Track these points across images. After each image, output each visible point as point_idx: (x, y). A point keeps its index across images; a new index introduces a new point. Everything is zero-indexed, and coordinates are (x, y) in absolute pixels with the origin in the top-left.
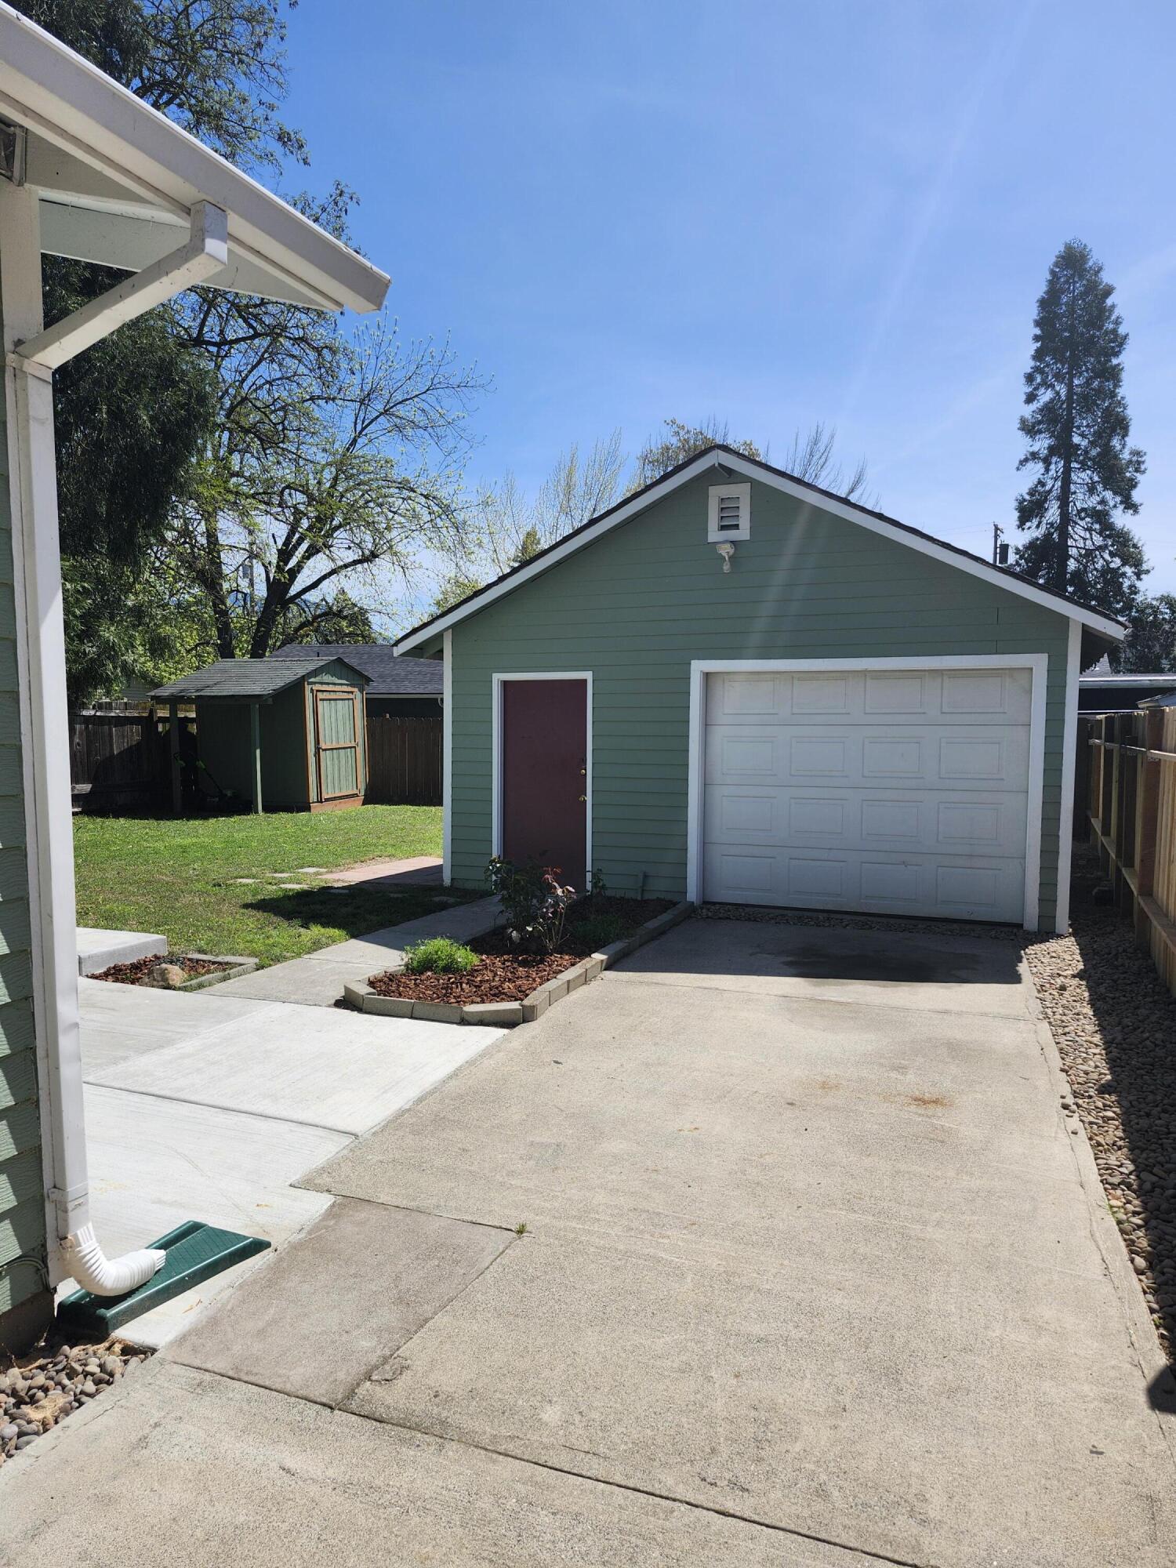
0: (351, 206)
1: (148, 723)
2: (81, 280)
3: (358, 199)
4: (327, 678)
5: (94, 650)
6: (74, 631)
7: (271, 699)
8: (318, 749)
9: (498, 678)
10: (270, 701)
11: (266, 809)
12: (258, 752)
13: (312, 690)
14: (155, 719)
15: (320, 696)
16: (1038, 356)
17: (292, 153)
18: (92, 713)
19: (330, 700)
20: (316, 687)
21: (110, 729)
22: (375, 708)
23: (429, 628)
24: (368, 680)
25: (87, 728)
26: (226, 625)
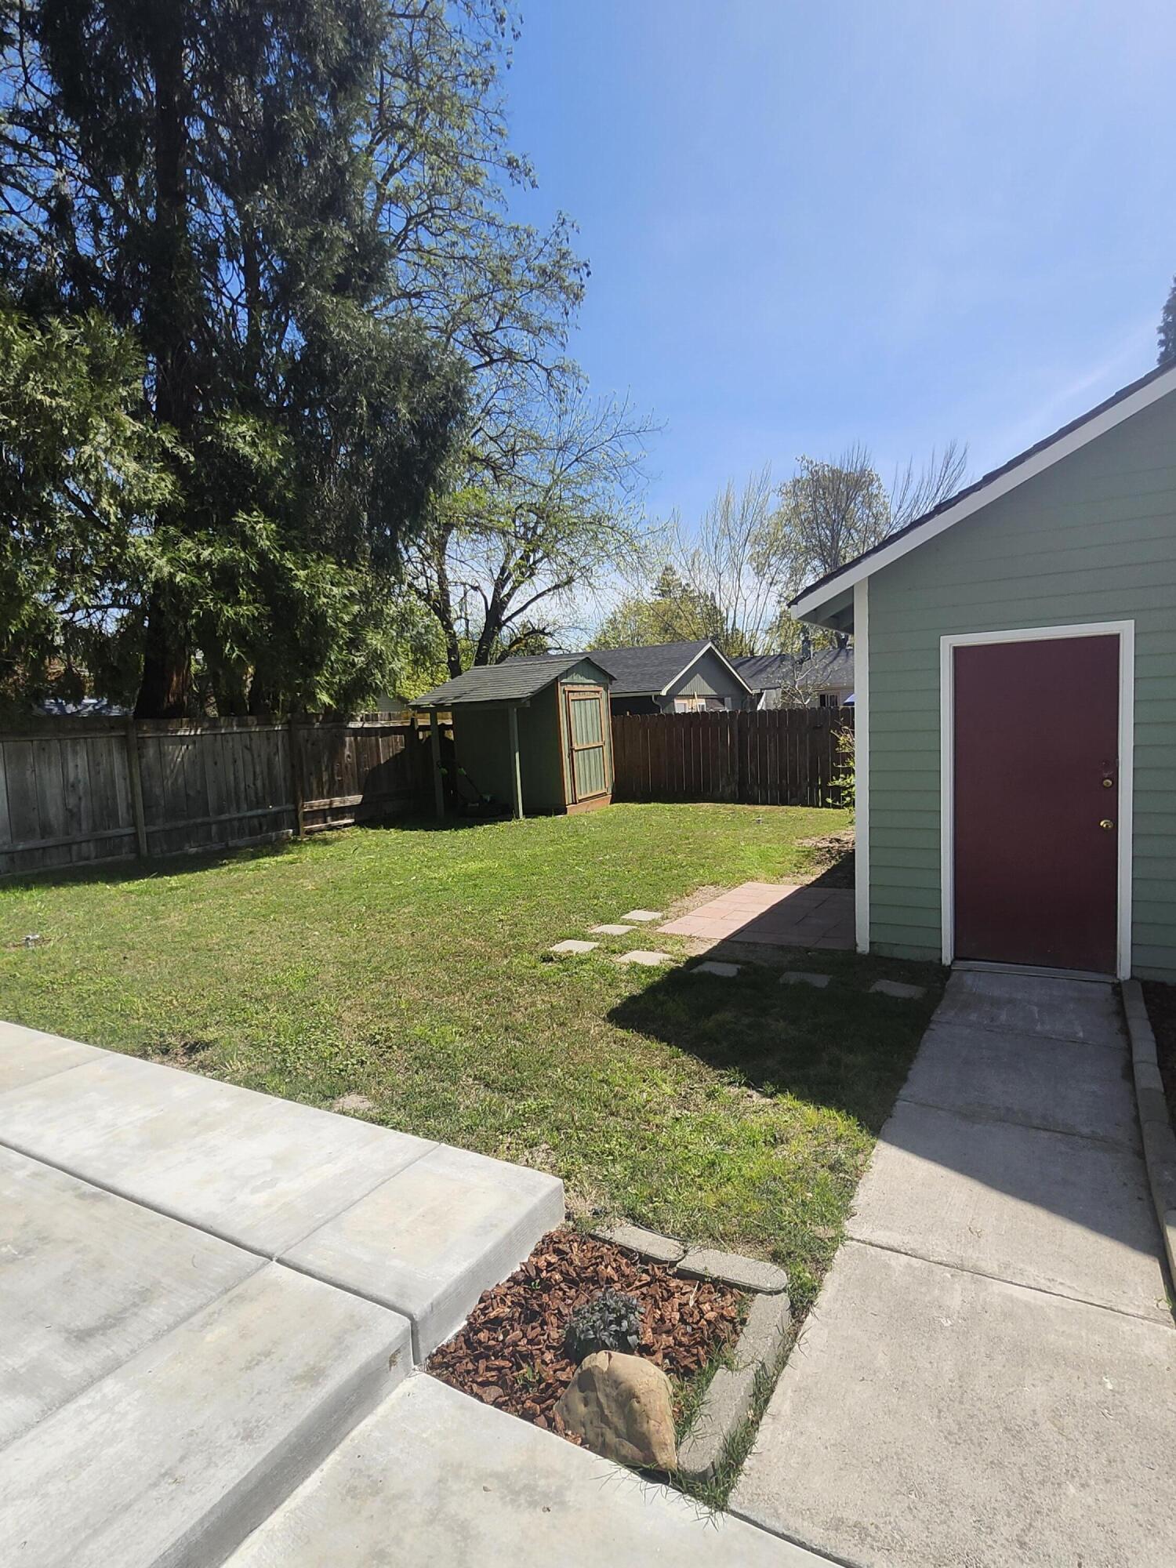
0: (572, 233)
1: (410, 731)
2: (335, 276)
3: (578, 227)
4: (577, 678)
5: (363, 659)
6: (344, 639)
7: (528, 702)
8: (571, 750)
9: (948, 644)
10: (528, 705)
11: (527, 814)
12: (517, 755)
13: (564, 691)
14: (417, 727)
15: (572, 696)
17: (519, 182)
18: (359, 725)
19: (580, 700)
20: (568, 688)
21: (377, 741)
22: (618, 706)
23: (851, 571)
24: (612, 678)
25: (356, 739)
26: (455, 646)
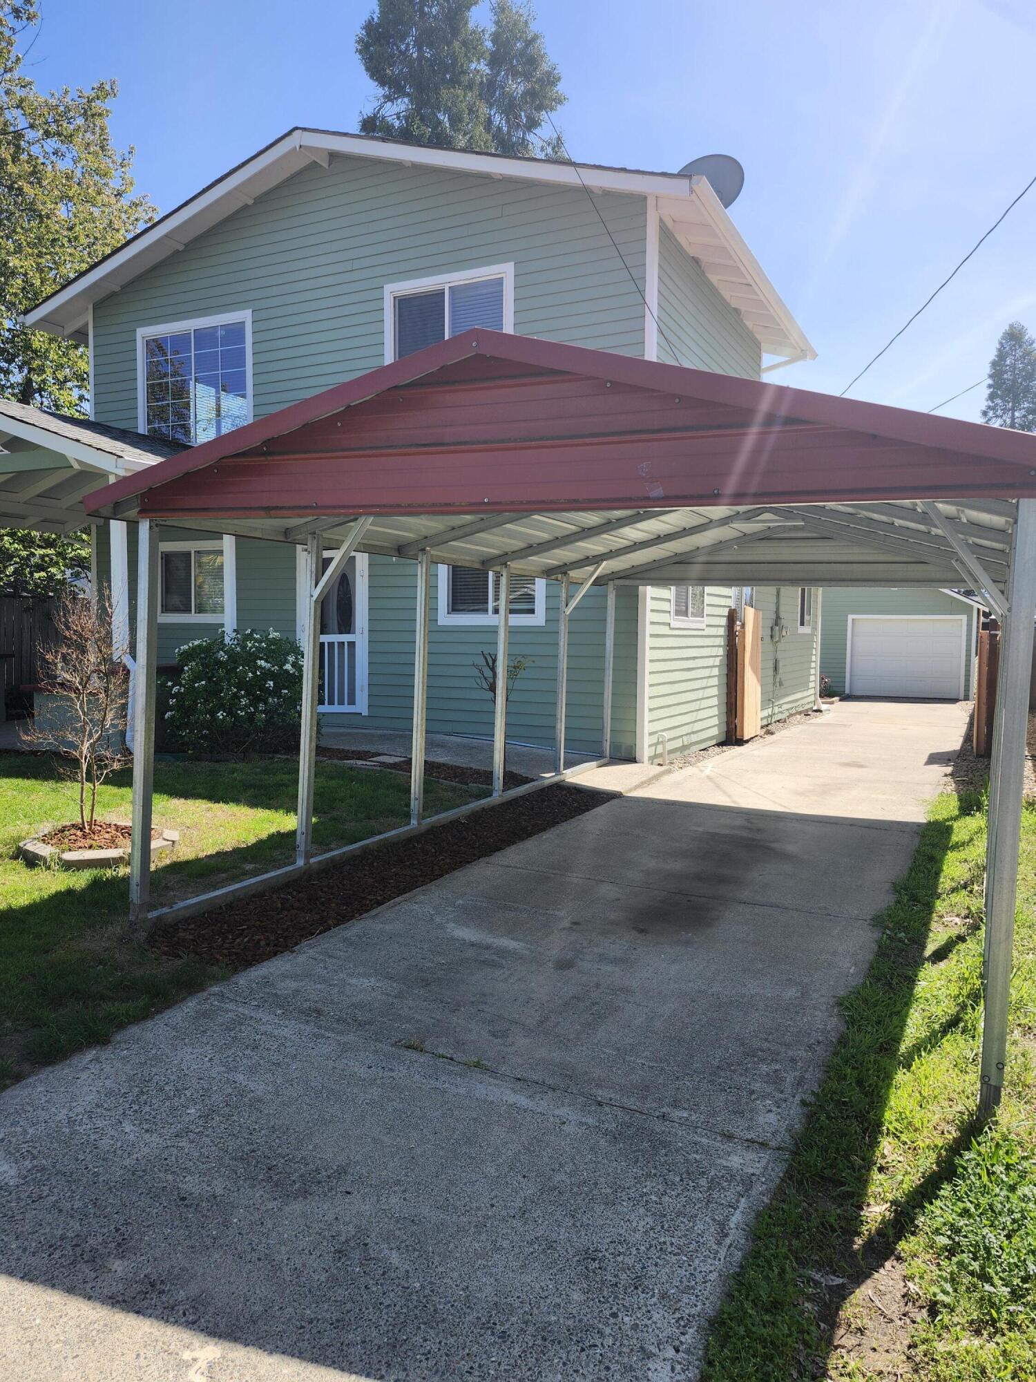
16: (992, 397)
